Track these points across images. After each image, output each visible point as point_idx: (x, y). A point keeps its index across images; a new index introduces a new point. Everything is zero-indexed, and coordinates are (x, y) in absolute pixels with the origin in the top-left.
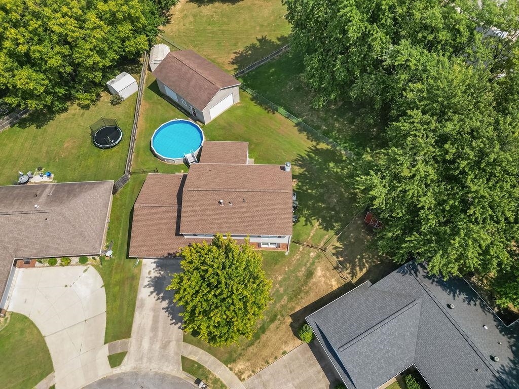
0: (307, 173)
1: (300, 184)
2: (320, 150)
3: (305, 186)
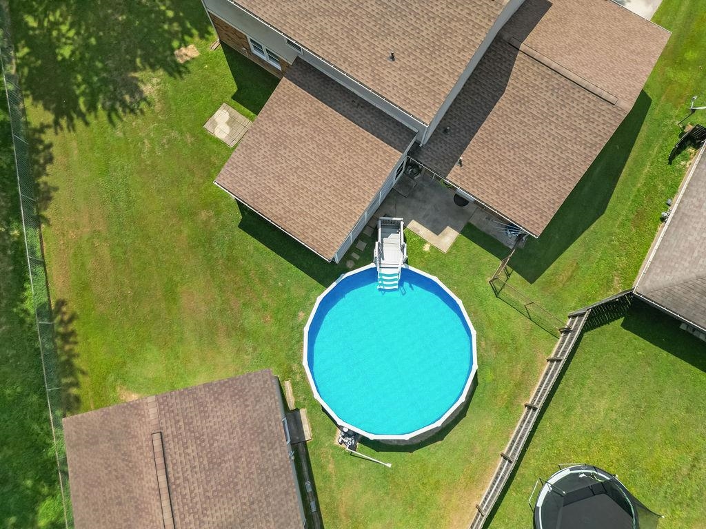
0: (138, 60)
1: (175, 44)
2: (53, 106)
3: (169, 32)
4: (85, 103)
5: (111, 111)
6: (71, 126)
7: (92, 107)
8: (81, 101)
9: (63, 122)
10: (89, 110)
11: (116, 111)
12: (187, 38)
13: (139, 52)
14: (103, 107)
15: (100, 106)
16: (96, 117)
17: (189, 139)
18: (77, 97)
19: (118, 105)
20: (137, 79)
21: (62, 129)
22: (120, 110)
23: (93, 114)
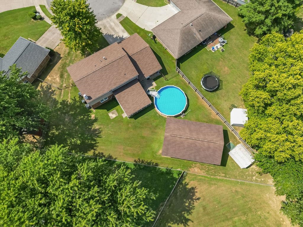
2: (90, 149)
4: (93, 142)
5: (98, 137)
6: (97, 146)
7: (95, 140)
8: (92, 142)
9: (95, 148)
10: (95, 142)
11: (99, 136)
12: (90, 115)
13: (88, 126)
14: (96, 138)
15: (96, 139)
16: (98, 140)
17: (113, 123)
18: (91, 143)
19: (97, 135)
20: (94, 129)
21: (96, 149)
22: (99, 135)
23: (97, 141)
